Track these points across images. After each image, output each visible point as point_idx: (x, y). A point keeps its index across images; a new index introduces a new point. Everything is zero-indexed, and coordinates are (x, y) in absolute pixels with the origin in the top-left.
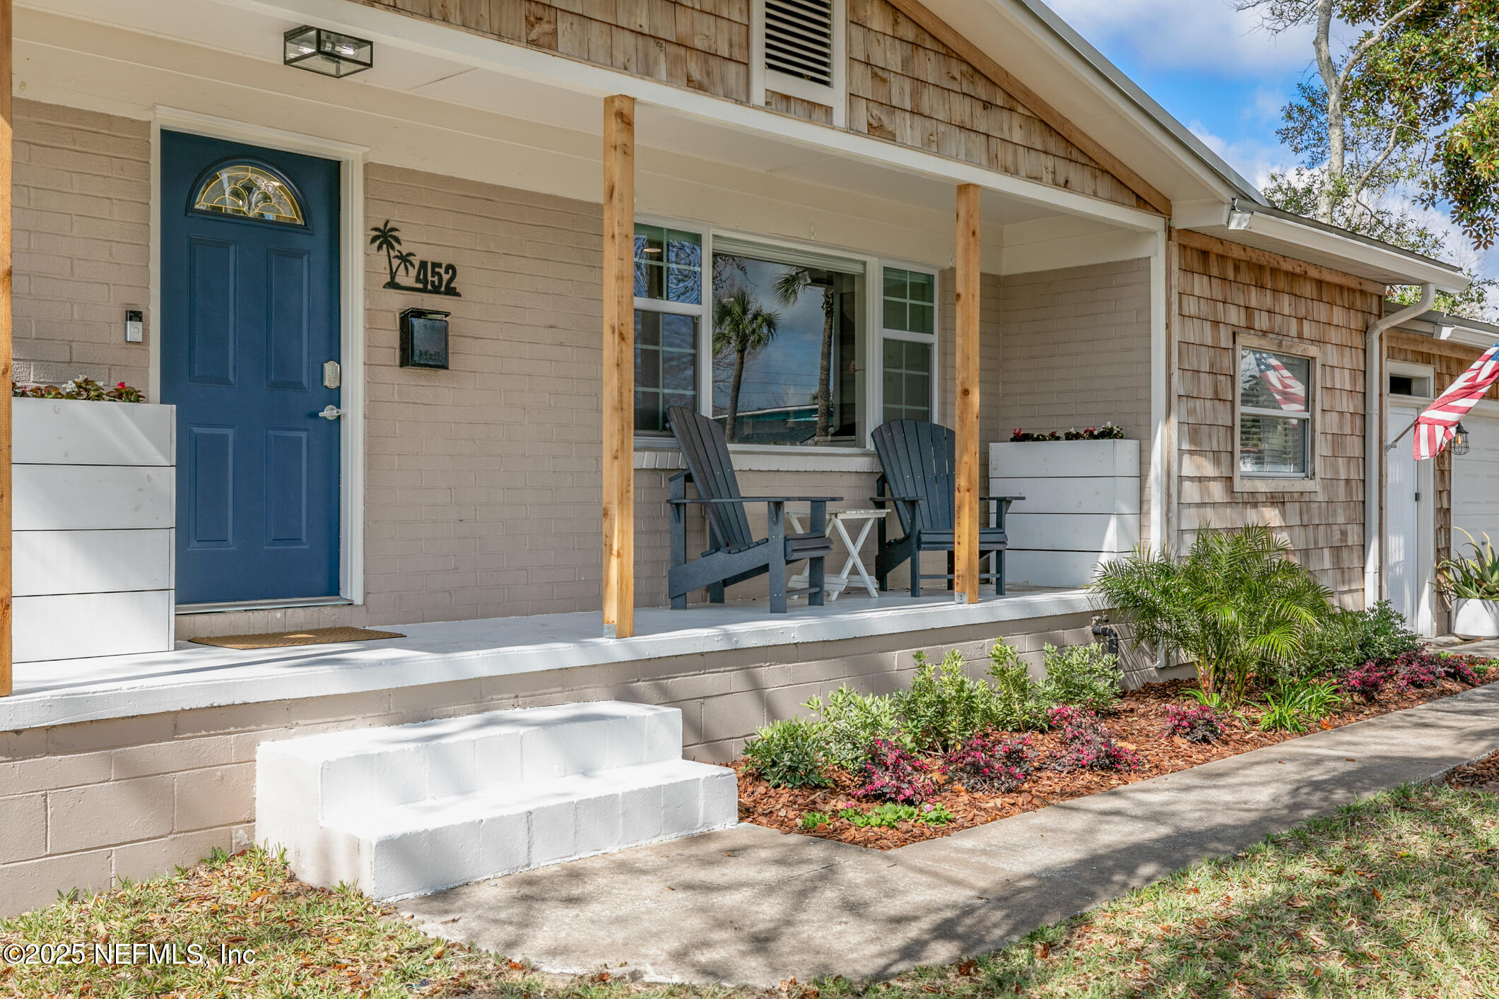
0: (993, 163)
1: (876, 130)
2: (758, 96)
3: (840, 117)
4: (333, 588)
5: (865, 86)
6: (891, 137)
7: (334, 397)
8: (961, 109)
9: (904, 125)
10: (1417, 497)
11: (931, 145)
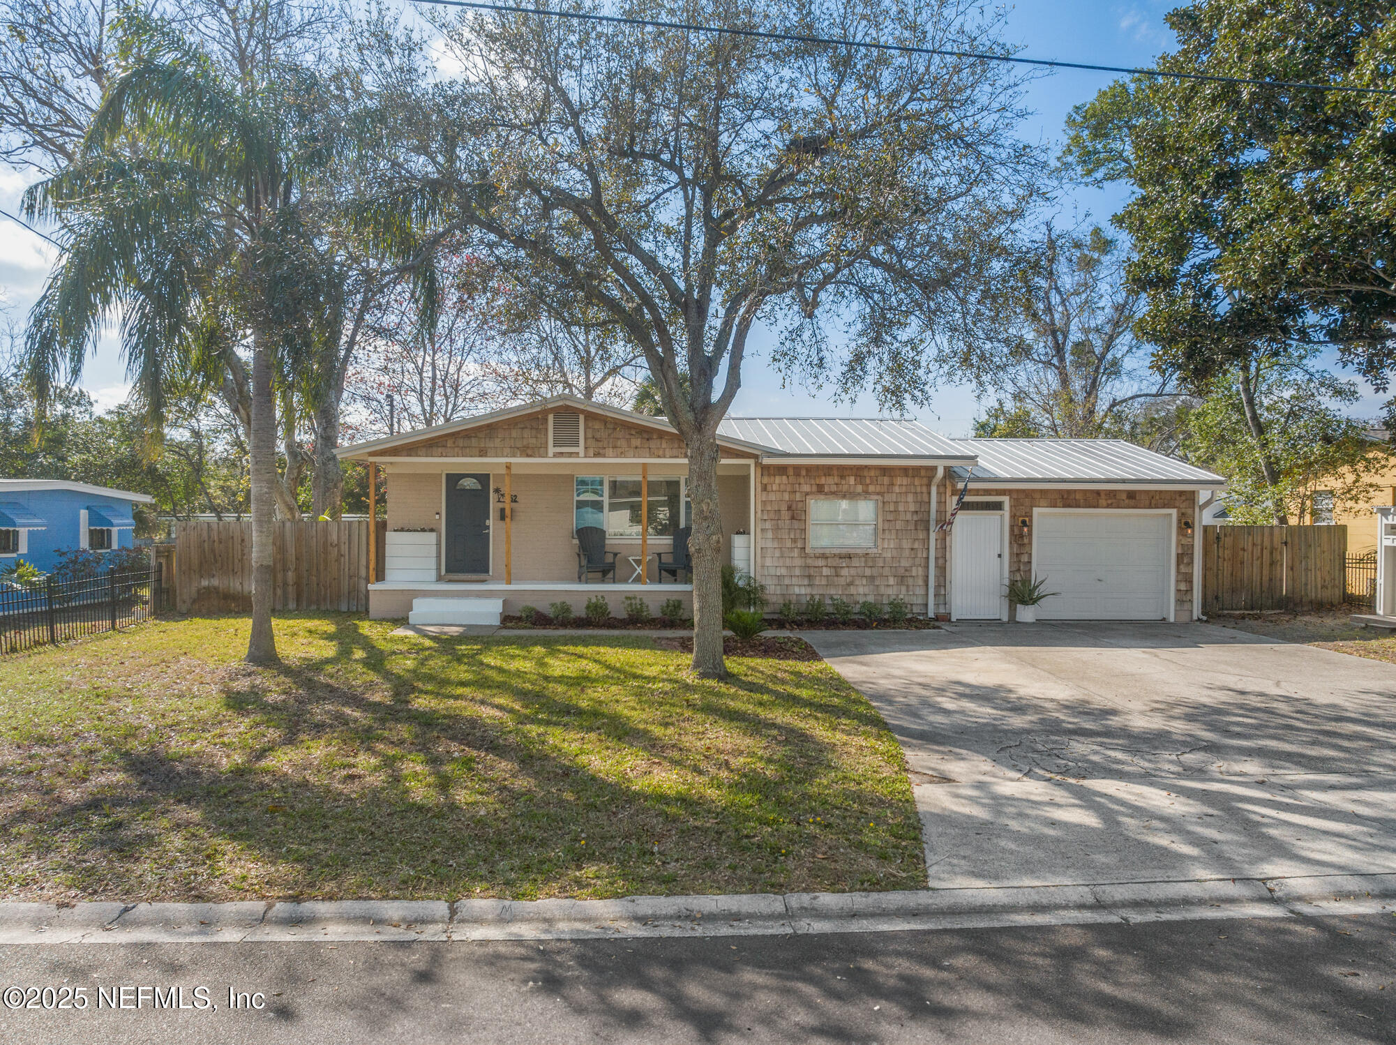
0: (652, 455)
1: (597, 455)
2: (551, 454)
3: (582, 454)
4: (487, 571)
5: (591, 442)
6: (604, 456)
7: (488, 527)
8: (636, 442)
9: (610, 451)
10: (1000, 556)
11: (622, 455)
